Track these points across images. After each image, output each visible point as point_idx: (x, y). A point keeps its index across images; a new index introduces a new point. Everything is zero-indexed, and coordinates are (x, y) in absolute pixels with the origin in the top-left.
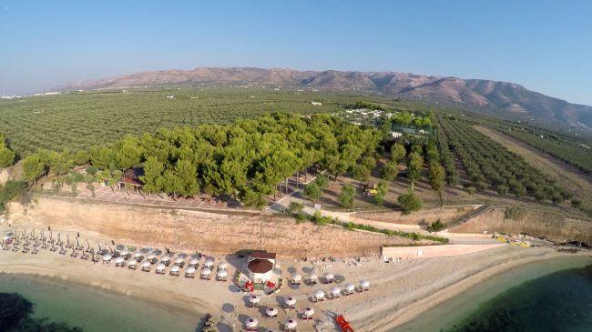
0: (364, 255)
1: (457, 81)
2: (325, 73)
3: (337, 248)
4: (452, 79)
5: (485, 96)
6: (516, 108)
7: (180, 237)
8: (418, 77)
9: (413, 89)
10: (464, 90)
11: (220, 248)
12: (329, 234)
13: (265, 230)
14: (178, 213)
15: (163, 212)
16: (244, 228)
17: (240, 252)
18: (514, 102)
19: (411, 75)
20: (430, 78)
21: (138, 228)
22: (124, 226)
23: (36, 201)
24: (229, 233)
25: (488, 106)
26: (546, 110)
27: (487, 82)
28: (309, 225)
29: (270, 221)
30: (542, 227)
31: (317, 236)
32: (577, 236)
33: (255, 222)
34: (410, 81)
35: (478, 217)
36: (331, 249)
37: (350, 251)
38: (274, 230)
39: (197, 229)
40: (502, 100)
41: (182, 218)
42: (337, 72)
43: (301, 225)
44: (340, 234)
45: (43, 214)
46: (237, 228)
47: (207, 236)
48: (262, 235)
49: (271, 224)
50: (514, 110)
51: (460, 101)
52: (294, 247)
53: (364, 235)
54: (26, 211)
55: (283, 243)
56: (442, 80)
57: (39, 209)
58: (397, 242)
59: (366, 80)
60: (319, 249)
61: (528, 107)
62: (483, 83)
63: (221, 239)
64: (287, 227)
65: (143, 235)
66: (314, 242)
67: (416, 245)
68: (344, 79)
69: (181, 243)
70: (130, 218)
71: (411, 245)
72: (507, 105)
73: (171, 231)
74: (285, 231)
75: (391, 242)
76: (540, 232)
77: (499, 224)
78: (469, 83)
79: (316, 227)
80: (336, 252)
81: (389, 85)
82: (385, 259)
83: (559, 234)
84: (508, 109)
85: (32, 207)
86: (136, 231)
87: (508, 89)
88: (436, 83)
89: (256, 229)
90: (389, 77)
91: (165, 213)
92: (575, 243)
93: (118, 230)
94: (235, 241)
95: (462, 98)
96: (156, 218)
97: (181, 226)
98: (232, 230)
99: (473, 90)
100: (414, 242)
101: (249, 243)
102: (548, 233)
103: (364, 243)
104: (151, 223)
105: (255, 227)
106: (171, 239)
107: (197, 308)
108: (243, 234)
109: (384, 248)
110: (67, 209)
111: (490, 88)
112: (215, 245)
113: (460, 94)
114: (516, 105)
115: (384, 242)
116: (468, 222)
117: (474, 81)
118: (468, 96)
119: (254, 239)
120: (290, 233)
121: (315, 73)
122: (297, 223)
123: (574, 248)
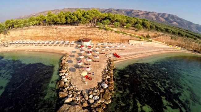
0: (123, 42)
1: (155, 13)
2: (109, 9)
3: (113, 39)
4: (153, 12)
5: (165, 19)
6: (175, 23)
7: (58, 37)
8: (141, 11)
9: (140, 15)
10: (157, 16)
11: (72, 39)
12: (110, 34)
13: (88, 32)
14: (58, 28)
15: (53, 28)
16: (81, 32)
17: (79, 40)
18: (174, 21)
19: (139, 11)
20: (146, 12)
21: (43, 35)
22: (39, 35)
23: (9, 33)
24: (75, 33)
25: (165, 22)
26: (185, 25)
27: (165, 14)
28: (103, 30)
29: (90, 29)
30: (184, 44)
31: (106, 34)
32: (196, 48)
33: (85, 29)
34: (139, 12)
35: (162, 37)
36: (111, 39)
37: (118, 40)
38: (91, 32)
39: (64, 33)
40: (170, 20)
41: (59, 30)
42: (113, 9)
43: (101, 30)
44: (114, 34)
45: (11, 37)
46: (78, 32)
47: (67, 35)
48: (87, 34)
49: (90, 30)
50: (174, 24)
51: (156, 20)
52: (98, 38)
53: (122, 36)
54: (5, 37)
55: (94, 36)
56: (150, 12)
57: (10, 35)
58: (134, 39)
59: (123, 12)
60: (107, 39)
61: (179, 23)
62: (164, 14)
63: (72, 36)
64: (96, 31)
65: (45, 37)
66: (105, 37)
67: (141, 41)
68: (115, 11)
69: (58, 39)
70: (41, 32)
71: (139, 40)
72: (172, 22)
73: (55, 35)
74: (95, 32)
75: (132, 39)
76: (183, 45)
77: (169, 41)
78: (159, 14)
79: (106, 31)
80: (113, 40)
81: (131, 14)
82: (130, 44)
83: (190, 47)
84: (172, 23)
85: (8, 35)
86: (43, 36)
87: (173, 17)
88: (148, 14)
89: (85, 32)
90: (131, 11)
91: (53, 29)
92: (195, 51)
93: (36, 37)
94: (77, 36)
95: (156, 19)
96: (50, 31)
97: (59, 33)
98: (76, 32)
99: (161, 16)
100: (140, 40)
101: (82, 37)
102: (186, 46)
103: (122, 38)
104: (48, 33)
105: (84, 31)
106: (55, 38)
107: (62, 52)
108: (80, 34)
109: (130, 40)
110: (19, 33)
111: (166, 16)
112: (70, 38)
113: (156, 17)
114: (175, 22)
115: (130, 38)
116: (158, 38)
117: (161, 13)
118: (159, 18)
119: (84, 35)
120: (96, 33)
121: (105, 9)
122: (99, 30)
123: (195, 52)
